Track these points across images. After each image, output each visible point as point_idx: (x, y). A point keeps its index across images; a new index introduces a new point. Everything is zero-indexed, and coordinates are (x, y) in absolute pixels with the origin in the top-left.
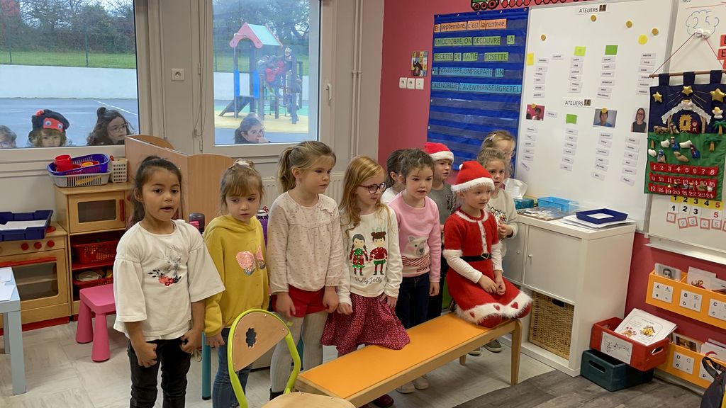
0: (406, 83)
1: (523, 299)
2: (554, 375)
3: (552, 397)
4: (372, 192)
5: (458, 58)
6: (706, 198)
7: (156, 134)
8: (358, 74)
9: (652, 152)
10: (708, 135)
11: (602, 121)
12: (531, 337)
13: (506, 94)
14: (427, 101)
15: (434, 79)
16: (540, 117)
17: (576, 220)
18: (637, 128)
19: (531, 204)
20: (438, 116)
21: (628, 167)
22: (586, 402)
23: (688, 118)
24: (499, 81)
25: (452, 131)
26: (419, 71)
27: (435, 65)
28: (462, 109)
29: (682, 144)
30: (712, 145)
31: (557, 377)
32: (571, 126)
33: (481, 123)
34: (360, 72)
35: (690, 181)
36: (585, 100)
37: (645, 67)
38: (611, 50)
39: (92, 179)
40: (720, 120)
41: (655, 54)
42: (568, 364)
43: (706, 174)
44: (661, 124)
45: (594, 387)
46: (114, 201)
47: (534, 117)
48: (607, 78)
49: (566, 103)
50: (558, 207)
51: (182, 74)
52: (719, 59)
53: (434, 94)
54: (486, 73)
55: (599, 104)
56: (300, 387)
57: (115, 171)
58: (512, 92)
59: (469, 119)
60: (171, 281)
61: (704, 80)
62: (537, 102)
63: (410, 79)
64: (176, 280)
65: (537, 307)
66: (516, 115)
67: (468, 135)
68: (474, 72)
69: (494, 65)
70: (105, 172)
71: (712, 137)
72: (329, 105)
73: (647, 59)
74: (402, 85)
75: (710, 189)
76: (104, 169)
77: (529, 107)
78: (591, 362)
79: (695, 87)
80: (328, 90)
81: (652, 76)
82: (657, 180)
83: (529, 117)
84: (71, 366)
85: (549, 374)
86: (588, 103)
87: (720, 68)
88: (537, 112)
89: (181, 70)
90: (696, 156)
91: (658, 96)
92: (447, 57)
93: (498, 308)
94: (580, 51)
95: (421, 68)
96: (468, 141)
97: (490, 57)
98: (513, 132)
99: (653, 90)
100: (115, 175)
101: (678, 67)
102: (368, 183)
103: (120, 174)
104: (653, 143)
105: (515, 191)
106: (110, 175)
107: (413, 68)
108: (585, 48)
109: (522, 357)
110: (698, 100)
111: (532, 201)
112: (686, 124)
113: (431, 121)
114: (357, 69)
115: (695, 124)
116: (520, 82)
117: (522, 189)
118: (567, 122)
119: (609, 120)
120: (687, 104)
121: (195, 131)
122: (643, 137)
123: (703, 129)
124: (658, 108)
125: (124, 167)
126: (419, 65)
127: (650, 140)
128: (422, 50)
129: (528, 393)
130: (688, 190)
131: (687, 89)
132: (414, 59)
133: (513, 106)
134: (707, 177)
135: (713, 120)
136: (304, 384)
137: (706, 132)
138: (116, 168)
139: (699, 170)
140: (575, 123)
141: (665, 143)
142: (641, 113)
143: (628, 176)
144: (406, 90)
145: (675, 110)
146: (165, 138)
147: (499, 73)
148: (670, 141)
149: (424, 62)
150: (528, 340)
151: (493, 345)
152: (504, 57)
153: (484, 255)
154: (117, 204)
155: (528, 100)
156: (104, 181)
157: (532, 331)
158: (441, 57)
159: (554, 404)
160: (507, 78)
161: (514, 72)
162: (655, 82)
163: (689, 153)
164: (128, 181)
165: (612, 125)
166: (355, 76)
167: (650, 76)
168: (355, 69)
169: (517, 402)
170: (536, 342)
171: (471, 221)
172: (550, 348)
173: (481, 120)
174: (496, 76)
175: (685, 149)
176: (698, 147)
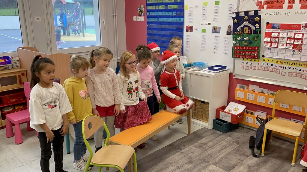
0: (136, 19)
1: (190, 102)
2: (203, 129)
3: (203, 137)
4: (131, 65)
5: (157, 7)
6: (254, 58)
7: (30, 46)
8: (115, 15)
9: (234, 42)
10: (254, 35)
11: (215, 31)
12: (193, 116)
13: (178, 22)
14: (146, 26)
15: (148, 17)
16: (191, 31)
17: (208, 70)
18: (228, 33)
19: (190, 65)
20: (151, 32)
21: (226, 48)
22: (216, 138)
23: (247, 28)
24: (174, 17)
25: (157, 38)
26: (141, 14)
27: (148, 11)
28: (160, 29)
29: (245, 39)
30: (256, 38)
31: (205, 130)
32: (204, 34)
33: (169, 34)
34: (116, 14)
35: (248, 52)
36: (209, 23)
37: (230, 9)
38: (217, 3)
39: (4, 67)
40: (258, 29)
41: (234, 4)
42: (208, 125)
43: (254, 49)
44: (237, 31)
45: (218, 132)
46: (16, 76)
47: (189, 31)
48: (216, 14)
49: (201, 25)
50: (201, 66)
51: (40, 19)
52: (257, 5)
53: (148, 23)
54: (169, 14)
55: (214, 24)
56: (110, 143)
57: (14, 63)
58: (180, 21)
59: (163, 32)
60: (53, 107)
61: (252, 14)
62: (190, 25)
63: (138, 17)
64: (55, 106)
65: (195, 104)
66: (182, 30)
67: (164, 39)
68: (164, 14)
69: (172, 10)
70: (10, 63)
71: (256, 35)
72: (105, 29)
73: (231, 6)
74: (134, 20)
75: (256, 55)
76: (9, 62)
77: (187, 27)
78: (217, 123)
79: (249, 16)
80: (104, 23)
81: (233, 13)
82: (237, 53)
83: (187, 31)
84: (6, 147)
85: (201, 129)
86: (209, 24)
87: (257, 9)
88: (190, 29)
89: (39, 17)
90: (250, 43)
91: (235, 20)
92: (153, 7)
93: (184, 106)
94: (205, 4)
95: (142, 12)
96: (164, 42)
97: (170, 7)
98: (181, 37)
99: (234, 18)
100: (15, 65)
101: (243, 9)
102: (128, 62)
103: (17, 64)
104: (235, 39)
105: (184, 60)
106: (12, 65)
107: (139, 12)
108: (207, 2)
109: (191, 124)
110: (250, 21)
111: (191, 64)
112: (246, 30)
113: (148, 34)
114: (115, 13)
115: (249, 31)
116: (183, 17)
117: (187, 59)
118: (202, 32)
119: (218, 30)
120: (246, 23)
121: (48, 43)
122: (231, 37)
123: (252, 32)
124: (235, 25)
125: (18, 61)
126: (141, 11)
127: (233, 38)
128: (142, 5)
129: (195, 137)
130: (248, 56)
131: (246, 17)
132: (139, 9)
133: (181, 27)
134: (255, 50)
135: (256, 29)
136: (111, 142)
137: (253, 33)
138: (15, 61)
139: (252, 48)
140: (205, 32)
141: (239, 38)
142: (229, 27)
143: (226, 52)
144: (137, 21)
145: (242, 26)
146: (35, 47)
147: (174, 14)
148: (241, 38)
149: (143, 10)
150: (193, 118)
151: (180, 121)
152: (176, 7)
153: (177, 86)
154: (17, 77)
155: (186, 24)
156: (10, 67)
157: (194, 114)
158: (150, 8)
159: (204, 140)
160: (178, 15)
161: (180, 13)
162: (234, 15)
163: (248, 42)
164: (20, 67)
165: (219, 33)
166: (114, 16)
167: (232, 13)
168: (114, 13)
169: (191, 141)
170: (196, 118)
171: (171, 74)
172: (201, 120)
173: (168, 33)
174: (173, 15)
175: (246, 40)
176: (251, 39)
